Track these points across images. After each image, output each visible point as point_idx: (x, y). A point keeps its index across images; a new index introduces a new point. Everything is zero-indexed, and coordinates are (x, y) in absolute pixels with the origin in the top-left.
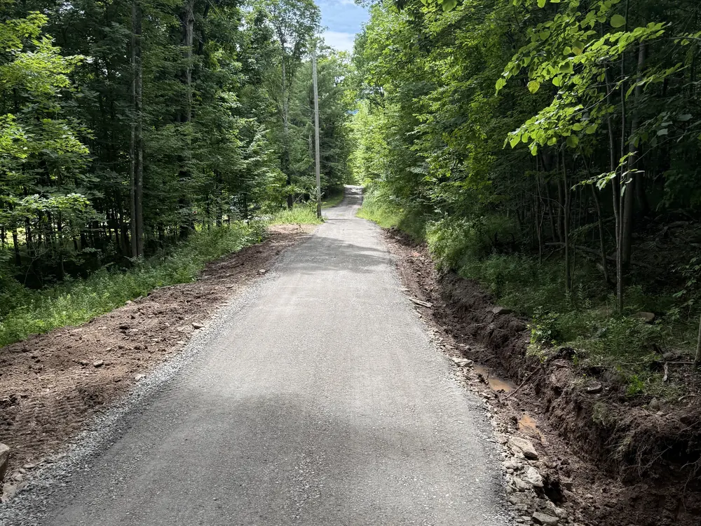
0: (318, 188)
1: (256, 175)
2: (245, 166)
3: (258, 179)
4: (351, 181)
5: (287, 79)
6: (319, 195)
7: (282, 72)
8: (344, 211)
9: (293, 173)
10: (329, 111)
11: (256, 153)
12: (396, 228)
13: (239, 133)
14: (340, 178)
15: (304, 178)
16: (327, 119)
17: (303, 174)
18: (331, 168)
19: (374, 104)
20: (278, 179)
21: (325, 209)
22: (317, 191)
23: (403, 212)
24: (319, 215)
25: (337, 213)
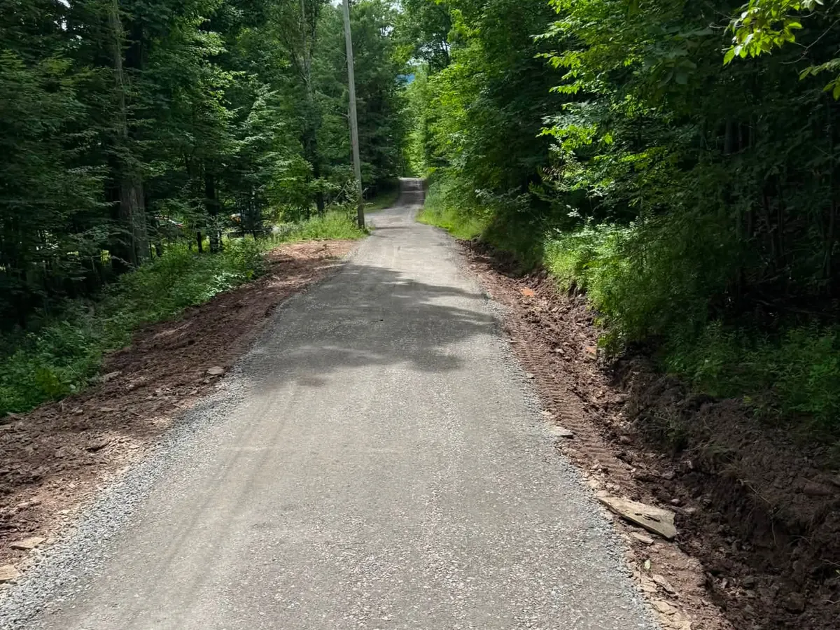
0: (358, 181)
1: (260, 165)
2: (238, 149)
3: (264, 171)
4: (408, 172)
5: (308, 21)
6: (359, 192)
7: (300, 11)
8: (400, 214)
9: (321, 160)
10: (373, 74)
11: (257, 128)
12: (479, 239)
13: (225, 97)
14: (392, 168)
15: (338, 169)
16: (370, 85)
17: (335, 162)
18: (380, 153)
19: (435, 66)
20: (293, 170)
21: (369, 213)
22: (356, 185)
23: (488, 214)
24: (361, 222)
25: (391, 217)
